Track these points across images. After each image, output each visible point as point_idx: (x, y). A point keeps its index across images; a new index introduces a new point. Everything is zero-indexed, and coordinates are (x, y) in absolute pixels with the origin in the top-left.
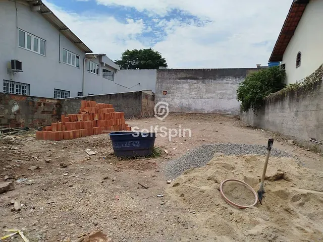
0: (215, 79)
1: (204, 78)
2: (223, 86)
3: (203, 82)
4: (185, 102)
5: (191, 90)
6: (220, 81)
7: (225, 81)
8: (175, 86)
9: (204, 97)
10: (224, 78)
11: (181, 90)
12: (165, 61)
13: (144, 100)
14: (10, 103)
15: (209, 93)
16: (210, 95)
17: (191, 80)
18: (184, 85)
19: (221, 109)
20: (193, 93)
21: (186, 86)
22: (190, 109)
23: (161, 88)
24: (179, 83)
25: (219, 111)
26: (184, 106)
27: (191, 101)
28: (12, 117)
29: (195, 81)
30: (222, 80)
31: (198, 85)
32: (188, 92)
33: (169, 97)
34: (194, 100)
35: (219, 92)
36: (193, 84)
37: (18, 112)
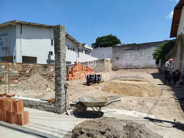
0: (144, 49)
1: (138, 49)
2: (150, 52)
3: (138, 51)
4: (129, 63)
5: (131, 56)
6: (147, 50)
7: (150, 49)
8: (122, 55)
9: (139, 59)
10: (150, 48)
11: (126, 56)
12: (119, 41)
13: (106, 63)
14: (50, 68)
15: (142, 56)
16: (142, 58)
17: (131, 51)
18: (127, 54)
19: (149, 65)
20: (133, 57)
21: (128, 54)
22: (132, 66)
23: (115, 56)
24: (124, 53)
25: (149, 66)
26: (128, 64)
27: (132, 62)
28: (51, 73)
29: (133, 51)
30: (149, 49)
31: (136, 53)
32: (130, 57)
33: (120, 60)
34: (133, 61)
35: (147, 55)
36: (132, 53)
37: (53, 71)
